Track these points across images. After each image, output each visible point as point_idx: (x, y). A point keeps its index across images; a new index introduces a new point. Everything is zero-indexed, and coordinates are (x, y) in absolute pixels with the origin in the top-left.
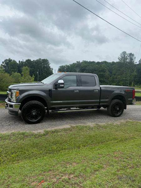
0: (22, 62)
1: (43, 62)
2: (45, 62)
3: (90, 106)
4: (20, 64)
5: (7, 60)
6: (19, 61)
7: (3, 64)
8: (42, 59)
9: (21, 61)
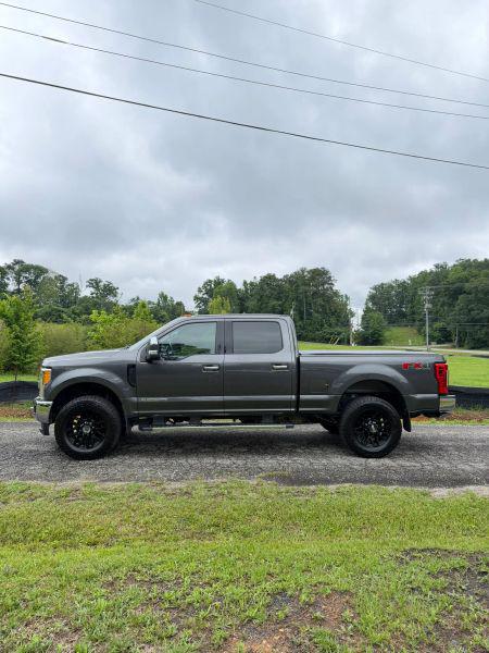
0: (252, 284)
1: (312, 278)
2: (320, 276)
3: (268, 414)
4: (247, 290)
5: (210, 281)
6: (245, 283)
7: (200, 295)
8: (309, 269)
9: (248, 282)
